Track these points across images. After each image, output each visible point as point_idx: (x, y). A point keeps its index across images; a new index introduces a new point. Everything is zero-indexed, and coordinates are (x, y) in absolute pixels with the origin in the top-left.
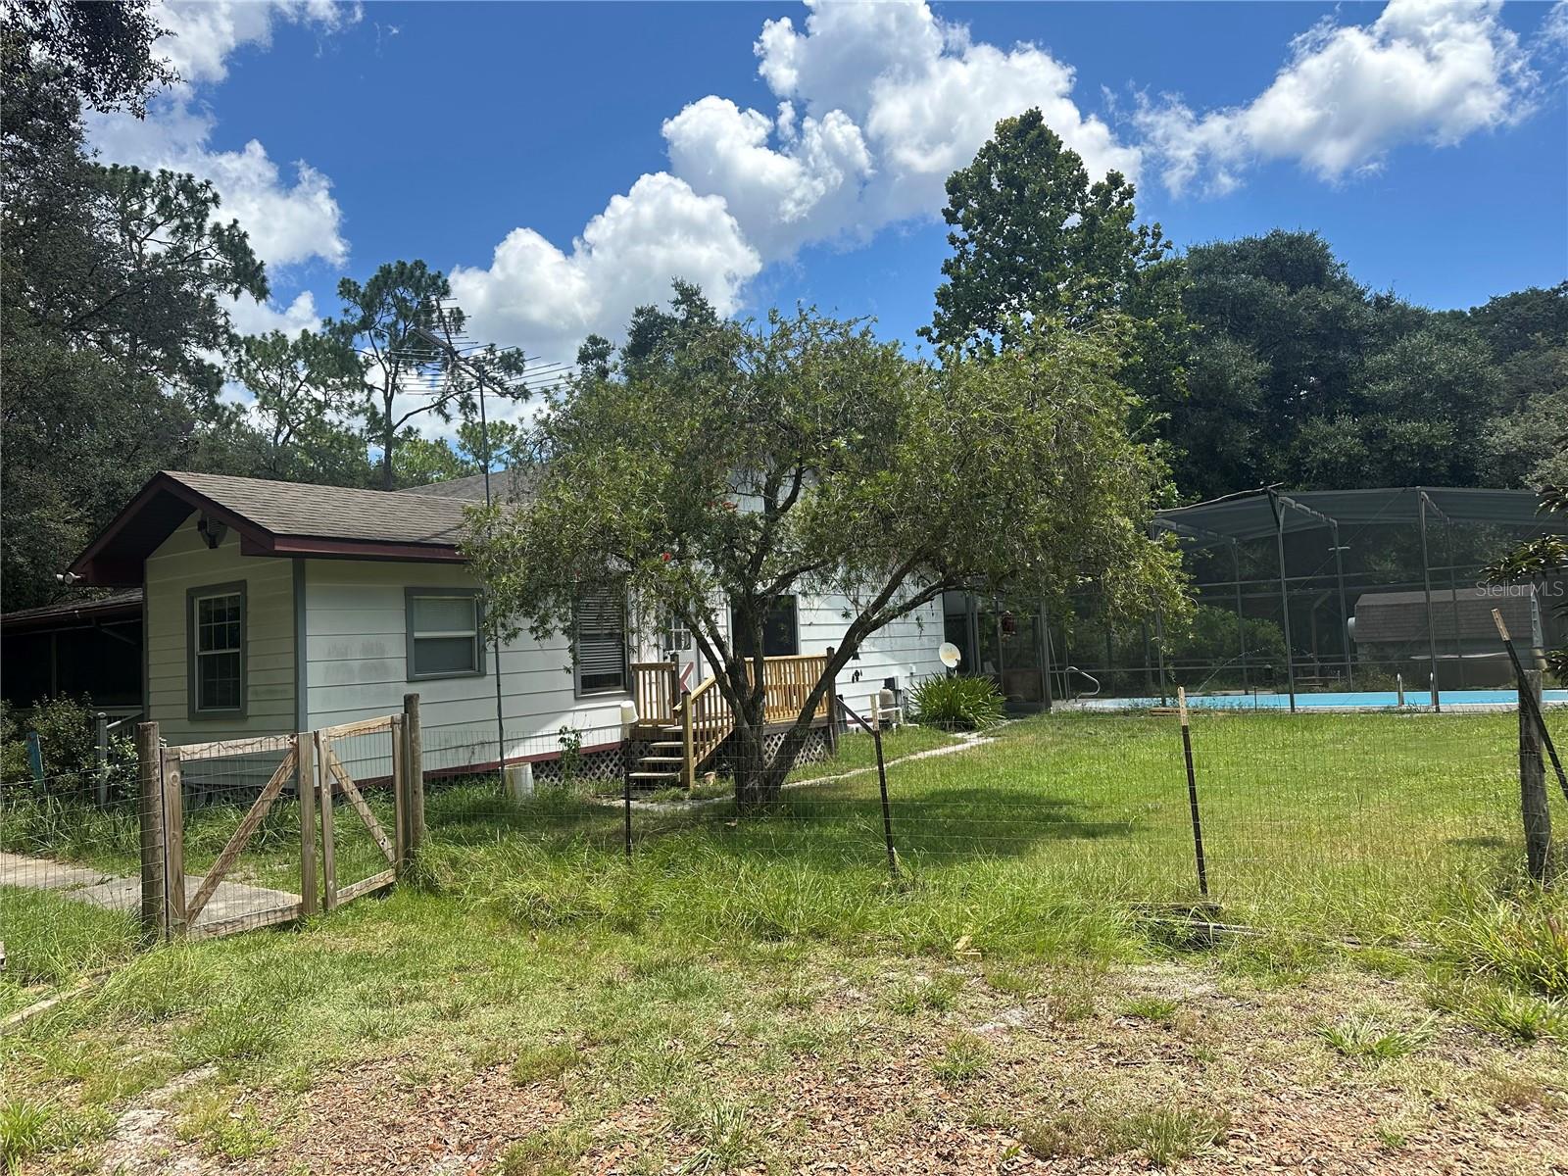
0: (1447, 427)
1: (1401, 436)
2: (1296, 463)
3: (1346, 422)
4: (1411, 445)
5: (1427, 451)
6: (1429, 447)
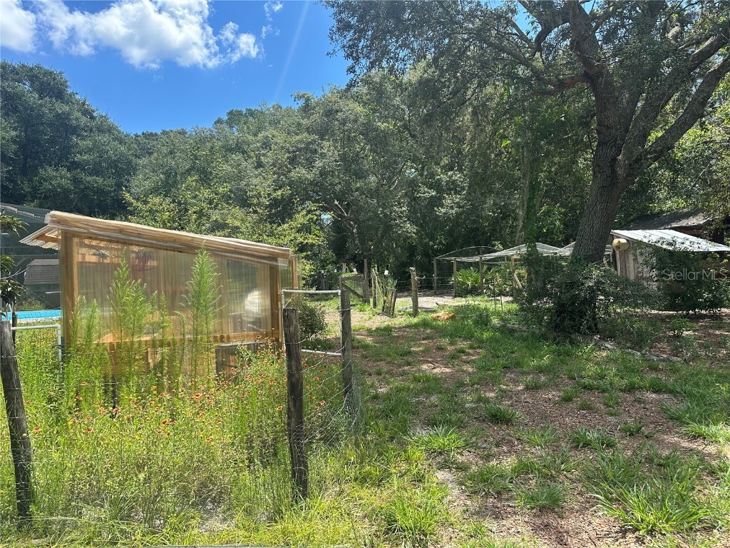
0: (111, 181)
1: (89, 182)
2: (35, 189)
3: (64, 171)
4: (94, 187)
5: (100, 191)
6: (102, 191)
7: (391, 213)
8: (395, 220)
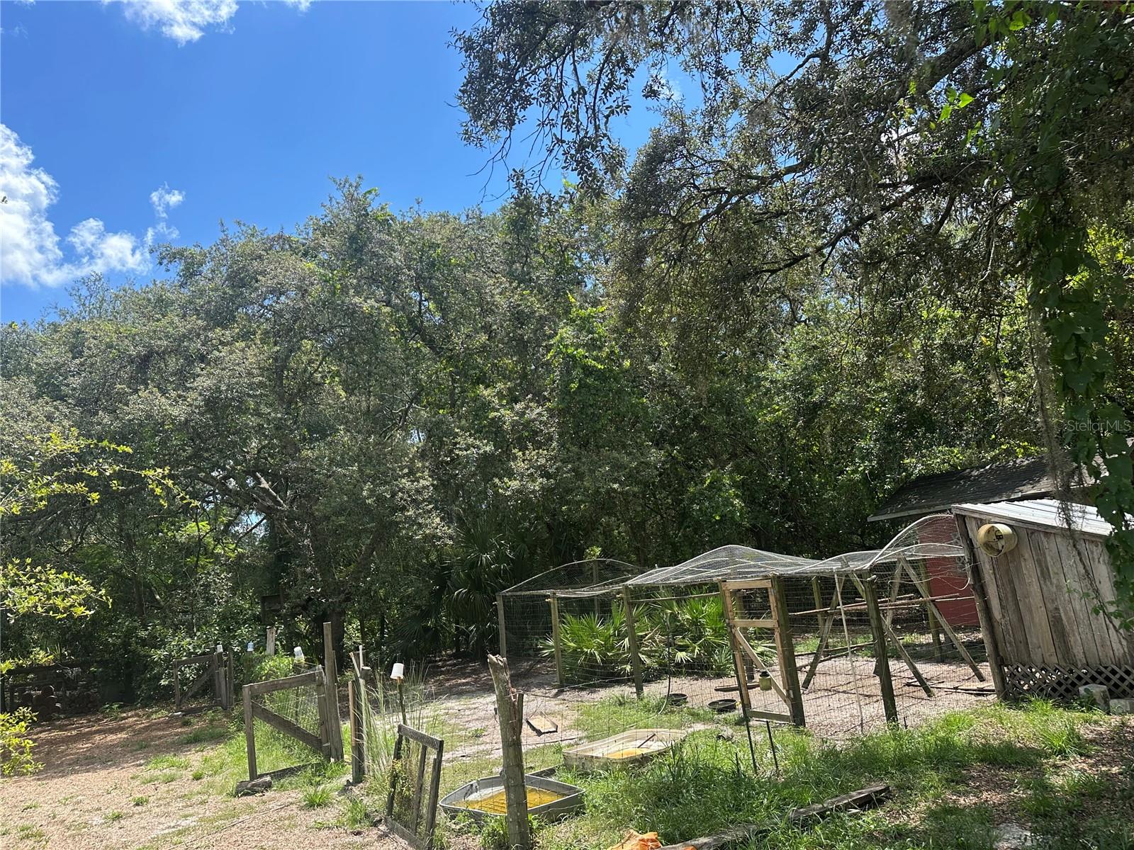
7: (394, 495)
8: (404, 509)
